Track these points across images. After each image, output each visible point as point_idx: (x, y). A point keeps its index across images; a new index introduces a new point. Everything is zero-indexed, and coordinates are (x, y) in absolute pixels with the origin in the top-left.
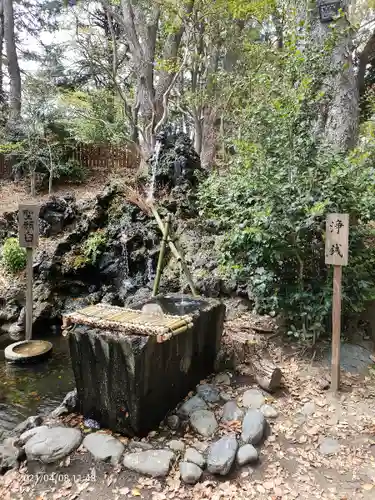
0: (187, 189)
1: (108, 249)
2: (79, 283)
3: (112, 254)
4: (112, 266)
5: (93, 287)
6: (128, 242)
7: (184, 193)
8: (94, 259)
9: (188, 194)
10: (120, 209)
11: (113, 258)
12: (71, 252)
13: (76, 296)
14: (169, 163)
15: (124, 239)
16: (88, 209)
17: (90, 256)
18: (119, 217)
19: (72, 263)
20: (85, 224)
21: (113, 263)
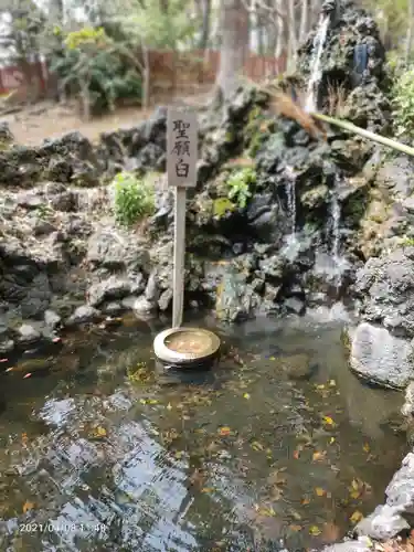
0: (375, 92)
1: (260, 190)
2: (221, 239)
3: (268, 196)
4: (268, 215)
5: (239, 245)
6: (299, 178)
7: (372, 98)
8: (243, 205)
9: (378, 101)
10: (264, 127)
11: (270, 203)
12: (205, 194)
13: (217, 258)
14: (345, 50)
15: (291, 173)
16: (212, 129)
17: (235, 199)
18: (265, 139)
19: (211, 211)
20: (213, 151)
21: (268, 210)
